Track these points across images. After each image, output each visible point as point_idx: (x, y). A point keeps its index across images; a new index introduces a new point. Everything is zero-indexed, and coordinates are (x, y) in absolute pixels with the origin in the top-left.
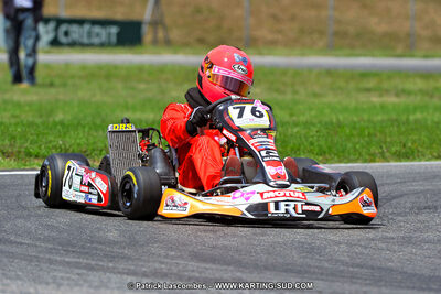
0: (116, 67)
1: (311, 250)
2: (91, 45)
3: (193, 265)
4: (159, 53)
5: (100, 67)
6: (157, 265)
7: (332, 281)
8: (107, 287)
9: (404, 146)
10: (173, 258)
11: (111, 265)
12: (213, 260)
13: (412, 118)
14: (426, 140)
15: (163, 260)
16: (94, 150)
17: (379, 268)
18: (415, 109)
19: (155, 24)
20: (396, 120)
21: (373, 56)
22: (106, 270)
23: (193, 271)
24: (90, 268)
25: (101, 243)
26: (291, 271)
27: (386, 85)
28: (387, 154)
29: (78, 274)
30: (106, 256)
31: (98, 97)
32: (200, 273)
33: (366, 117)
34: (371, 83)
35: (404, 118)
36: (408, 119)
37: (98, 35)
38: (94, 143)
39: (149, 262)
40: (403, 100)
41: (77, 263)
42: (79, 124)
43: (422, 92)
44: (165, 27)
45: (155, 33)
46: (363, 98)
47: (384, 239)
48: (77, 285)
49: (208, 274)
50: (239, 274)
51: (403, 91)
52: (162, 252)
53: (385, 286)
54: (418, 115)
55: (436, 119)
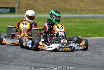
0: (9, 18)
1: (55, 59)
2: (4, 13)
3: (29, 63)
4: (19, 15)
5: (6, 18)
6: (21, 63)
8: (9, 68)
9: (76, 35)
10: (24, 61)
11: (10, 63)
12: (33, 62)
13: (77, 28)
14: (81, 33)
15: (22, 62)
17: (71, 63)
18: (78, 26)
19: (18, 8)
20: (73, 29)
21: (68, 14)
23: (29, 64)
24: (5, 64)
25: (8, 58)
26: (51, 64)
27: (71, 21)
29: (3, 66)
30: (9, 61)
32: (30, 65)
34: (68, 20)
35: (75, 28)
36: (76, 29)
37: (5, 11)
39: (19, 62)
40: (75, 24)
41: (2, 63)
42: (2, 31)
43: (79, 22)
44: (21, 9)
45: (18, 10)
46: (66, 24)
47: (72, 56)
48: (3, 68)
49: (32, 65)
50: (39, 65)
51: (75, 22)
52: (22, 60)
54: (78, 28)
55: (83, 28)
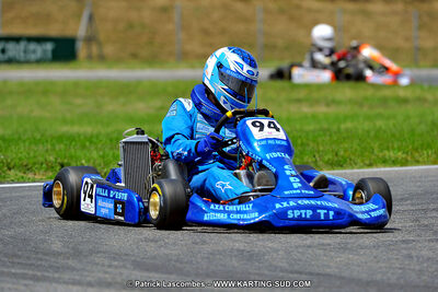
0: (52, 83)
1: (251, 257)
2: (28, 62)
5: (37, 83)
6: (102, 275)
9: (336, 155)
10: (116, 267)
11: (56, 275)
12: (156, 269)
14: (359, 148)
15: (106, 269)
16: (35, 164)
17: (318, 274)
18: (346, 118)
19: (90, 40)
20: (328, 130)
22: (52, 280)
24: (36, 279)
25: (45, 255)
27: (315, 95)
28: (320, 163)
29: (25, 285)
30: (51, 267)
33: (298, 127)
34: (302, 94)
35: (335, 127)
36: (339, 128)
37: (34, 52)
38: (35, 157)
39: (93, 272)
40: (332, 110)
41: (23, 274)
42: (20, 139)
43: (352, 102)
44: (100, 44)
45: (90, 49)
46: (293, 108)
51: (334, 101)
52: (106, 263)
54: (349, 125)
55: (366, 128)
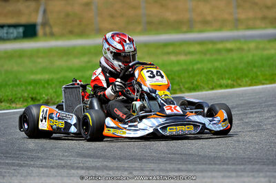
0: (23, 51)
2: (9, 39)
3: (79, 159)
5: (15, 51)
6: (58, 161)
7: (159, 163)
8: (31, 176)
9: (192, 84)
11: (32, 163)
12: (90, 156)
14: (205, 79)
15: (61, 158)
16: (16, 98)
18: (197, 62)
19: (44, 24)
20: (186, 69)
22: (30, 166)
23: (79, 163)
25: (25, 151)
26: (135, 159)
27: (178, 50)
28: (183, 89)
29: (14, 169)
30: (29, 158)
31: (16, 68)
32: (83, 164)
34: (170, 49)
35: (191, 68)
36: (193, 68)
37: (12, 33)
38: (16, 94)
39: (54, 160)
40: (189, 58)
42: (6, 84)
43: (200, 52)
45: (45, 30)
46: (166, 58)
48: (14, 175)
49: (88, 164)
51: (189, 53)
52: (61, 154)
53: (190, 164)
54: (199, 66)
55: (209, 67)
